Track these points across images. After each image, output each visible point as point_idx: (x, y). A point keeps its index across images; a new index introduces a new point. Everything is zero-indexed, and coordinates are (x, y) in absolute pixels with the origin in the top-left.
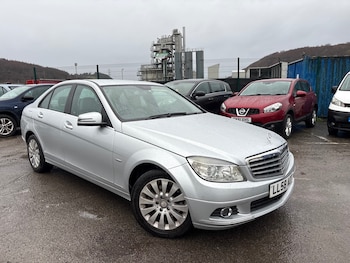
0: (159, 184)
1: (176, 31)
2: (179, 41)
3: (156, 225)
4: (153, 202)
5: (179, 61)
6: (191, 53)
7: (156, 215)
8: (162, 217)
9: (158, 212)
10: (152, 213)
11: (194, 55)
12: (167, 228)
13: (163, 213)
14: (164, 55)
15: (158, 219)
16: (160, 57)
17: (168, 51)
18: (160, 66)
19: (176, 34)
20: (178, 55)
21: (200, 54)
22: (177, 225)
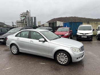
0: (61, 54)
1: (27, 11)
2: (29, 14)
3: (61, 63)
4: (60, 58)
5: (29, 19)
6: (32, 17)
7: (61, 61)
8: (62, 61)
9: (61, 60)
10: (60, 60)
11: (33, 18)
12: (64, 63)
13: (62, 60)
14: (24, 18)
15: (61, 62)
16: (23, 18)
17: (25, 17)
18: (23, 21)
19: (27, 12)
20: (29, 18)
21: (35, 18)
22: (66, 63)
